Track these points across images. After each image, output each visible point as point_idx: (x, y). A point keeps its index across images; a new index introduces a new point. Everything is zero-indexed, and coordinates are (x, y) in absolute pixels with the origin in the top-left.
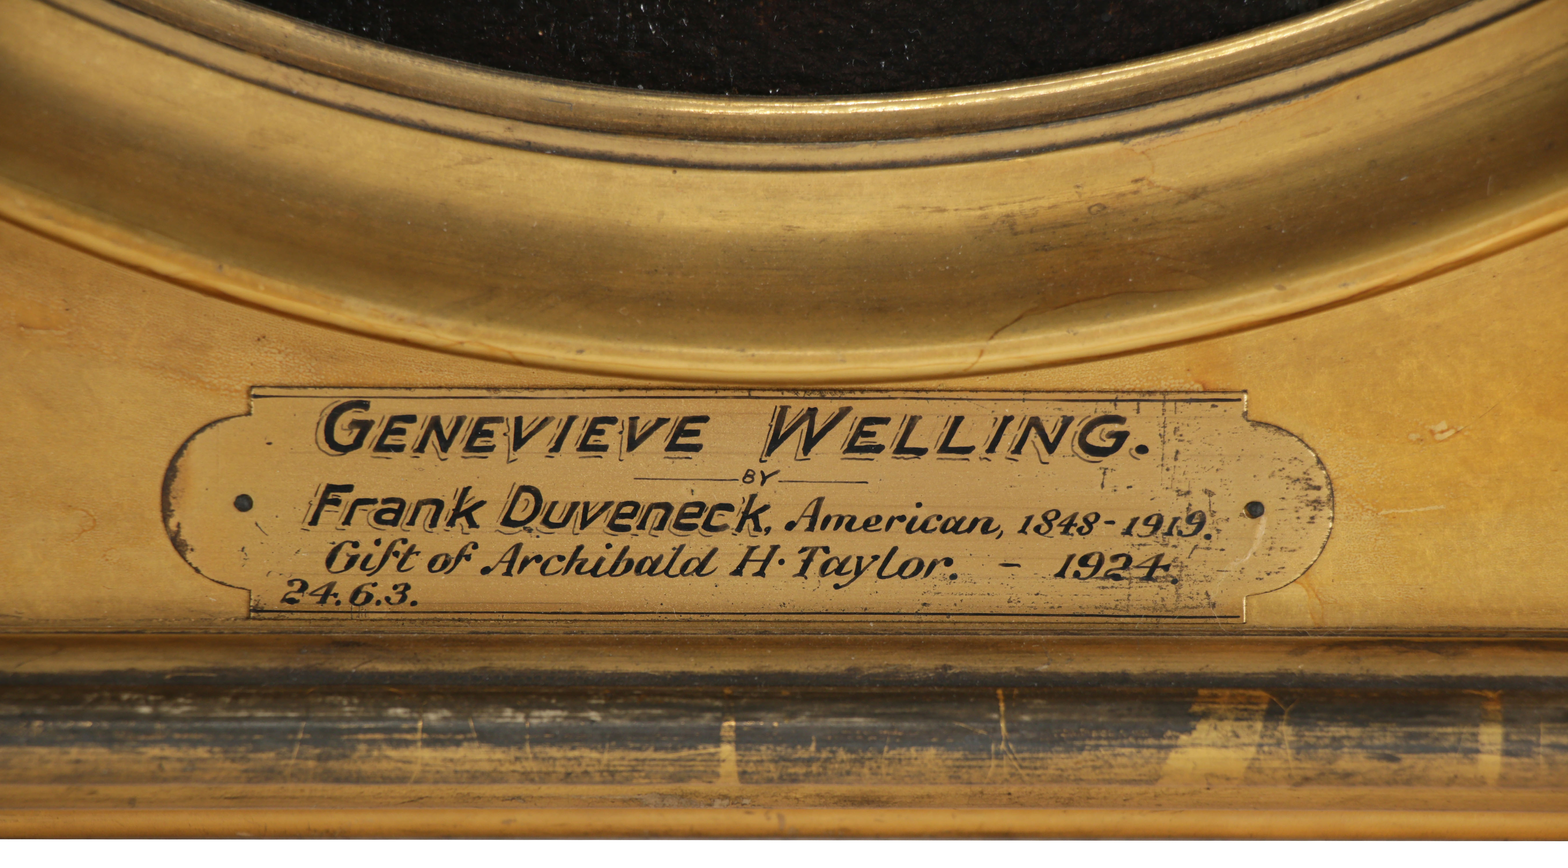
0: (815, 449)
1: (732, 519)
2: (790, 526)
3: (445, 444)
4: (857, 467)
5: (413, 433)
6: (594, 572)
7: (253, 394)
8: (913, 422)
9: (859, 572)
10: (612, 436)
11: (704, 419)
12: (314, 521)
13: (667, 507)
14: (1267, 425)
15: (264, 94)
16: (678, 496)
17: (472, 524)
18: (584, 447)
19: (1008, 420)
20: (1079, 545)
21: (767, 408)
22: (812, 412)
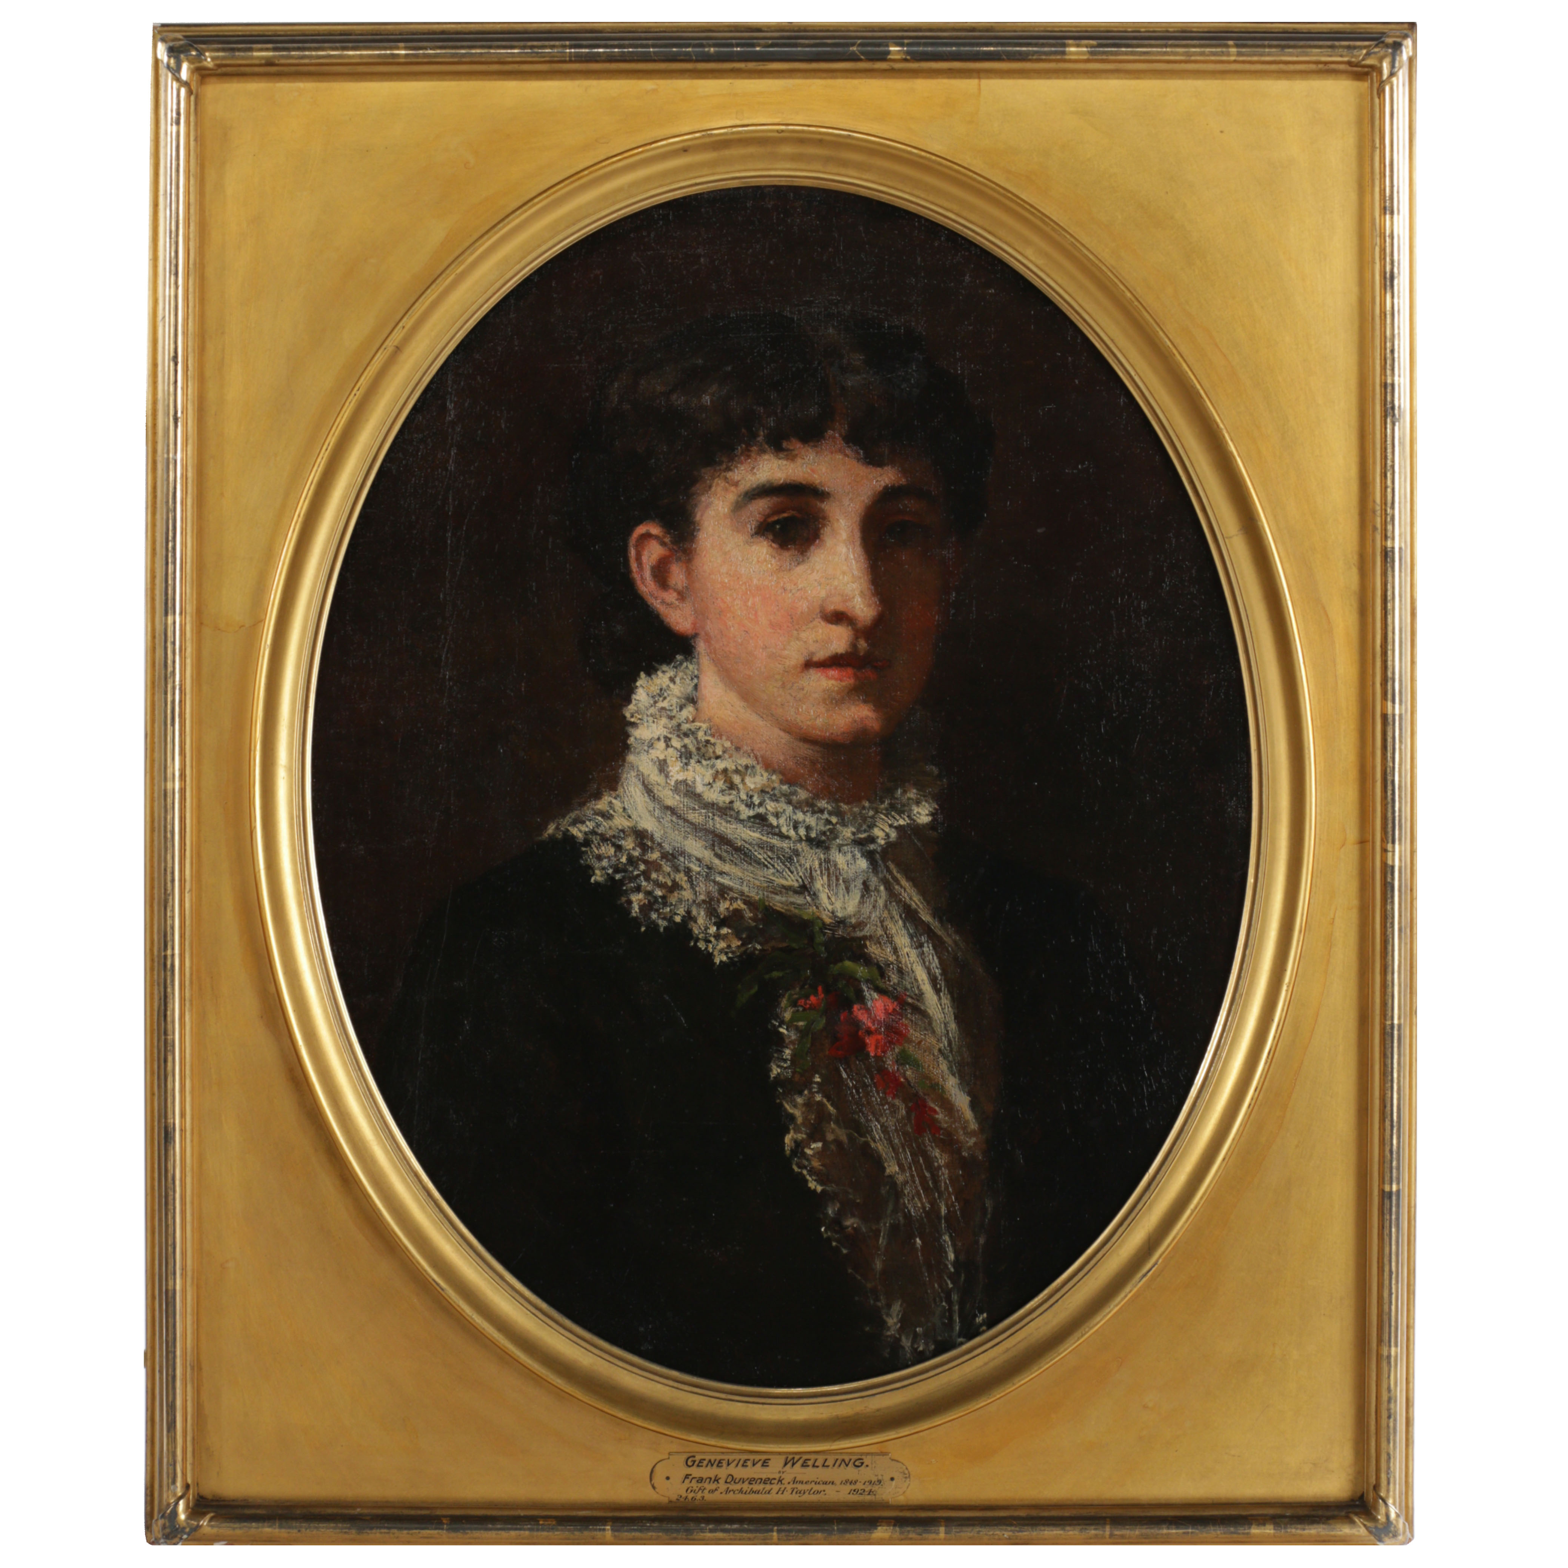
0: (795, 1466)
1: (776, 1481)
2: (789, 1483)
3: (712, 1465)
4: (804, 1470)
5: (705, 1463)
6: (745, 1493)
7: (670, 1454)
8: (816, 1460)
9: (804, 1493)
10: (749, 1463)
11: (769, 1459)
12: (683, 1482)
13: (761, 1479)
14: (895, 1460)
15: (673, 1389)
16: (764, 1477)
17: (718, 1483)
18: (743, 1466)
19: (837, 1459)
20: (853, 1487)
21: (784, 1457)
22: (793, 1458)
